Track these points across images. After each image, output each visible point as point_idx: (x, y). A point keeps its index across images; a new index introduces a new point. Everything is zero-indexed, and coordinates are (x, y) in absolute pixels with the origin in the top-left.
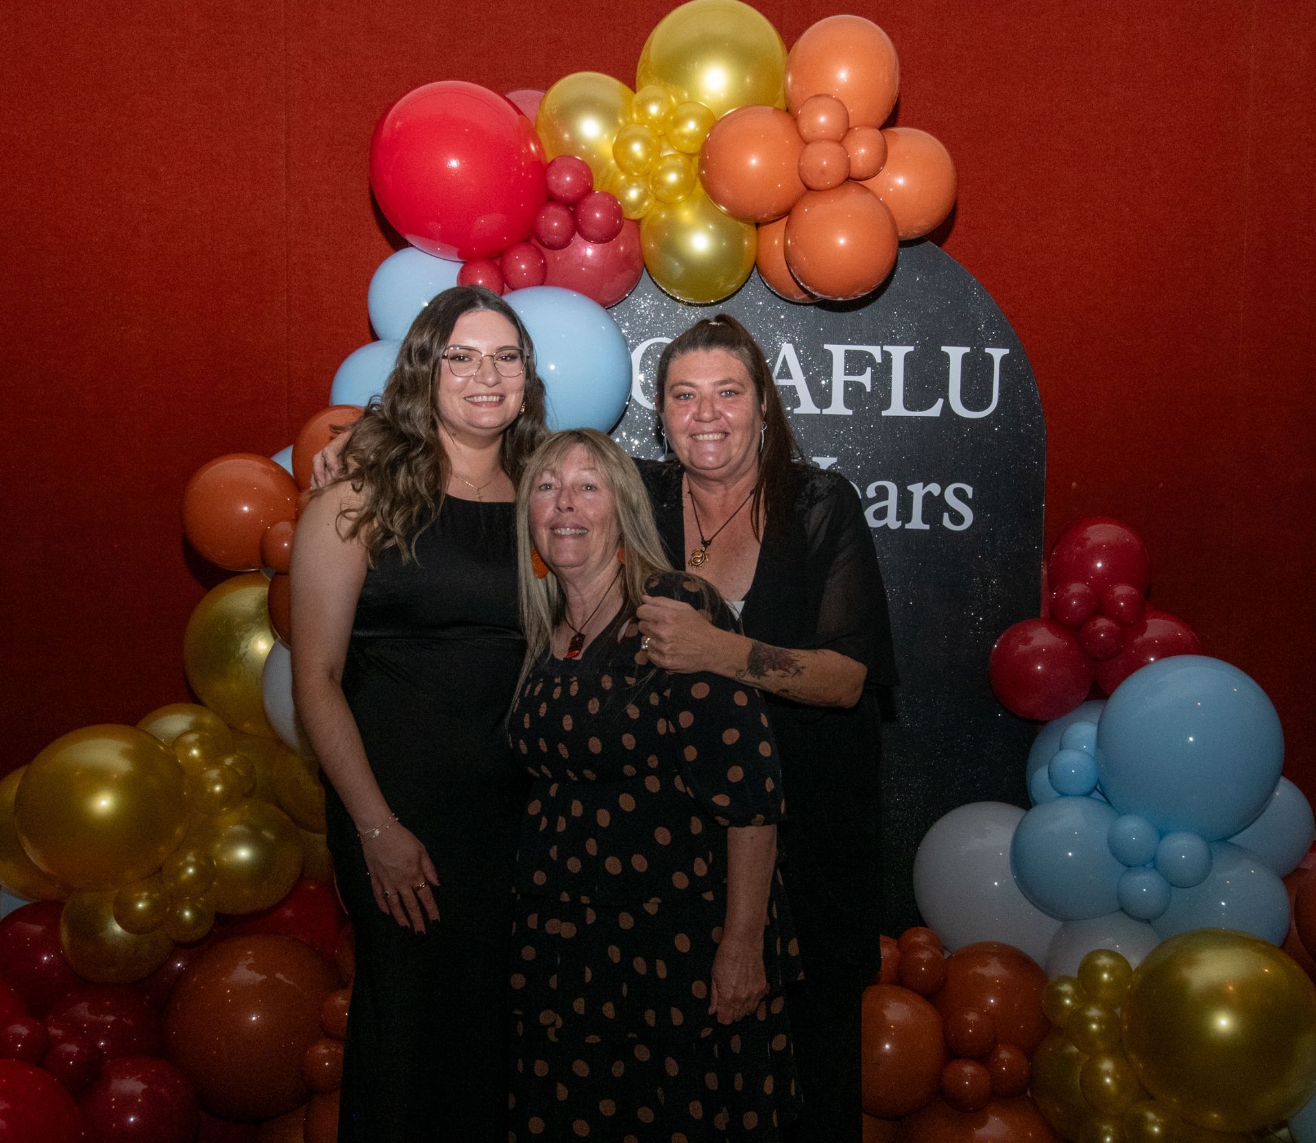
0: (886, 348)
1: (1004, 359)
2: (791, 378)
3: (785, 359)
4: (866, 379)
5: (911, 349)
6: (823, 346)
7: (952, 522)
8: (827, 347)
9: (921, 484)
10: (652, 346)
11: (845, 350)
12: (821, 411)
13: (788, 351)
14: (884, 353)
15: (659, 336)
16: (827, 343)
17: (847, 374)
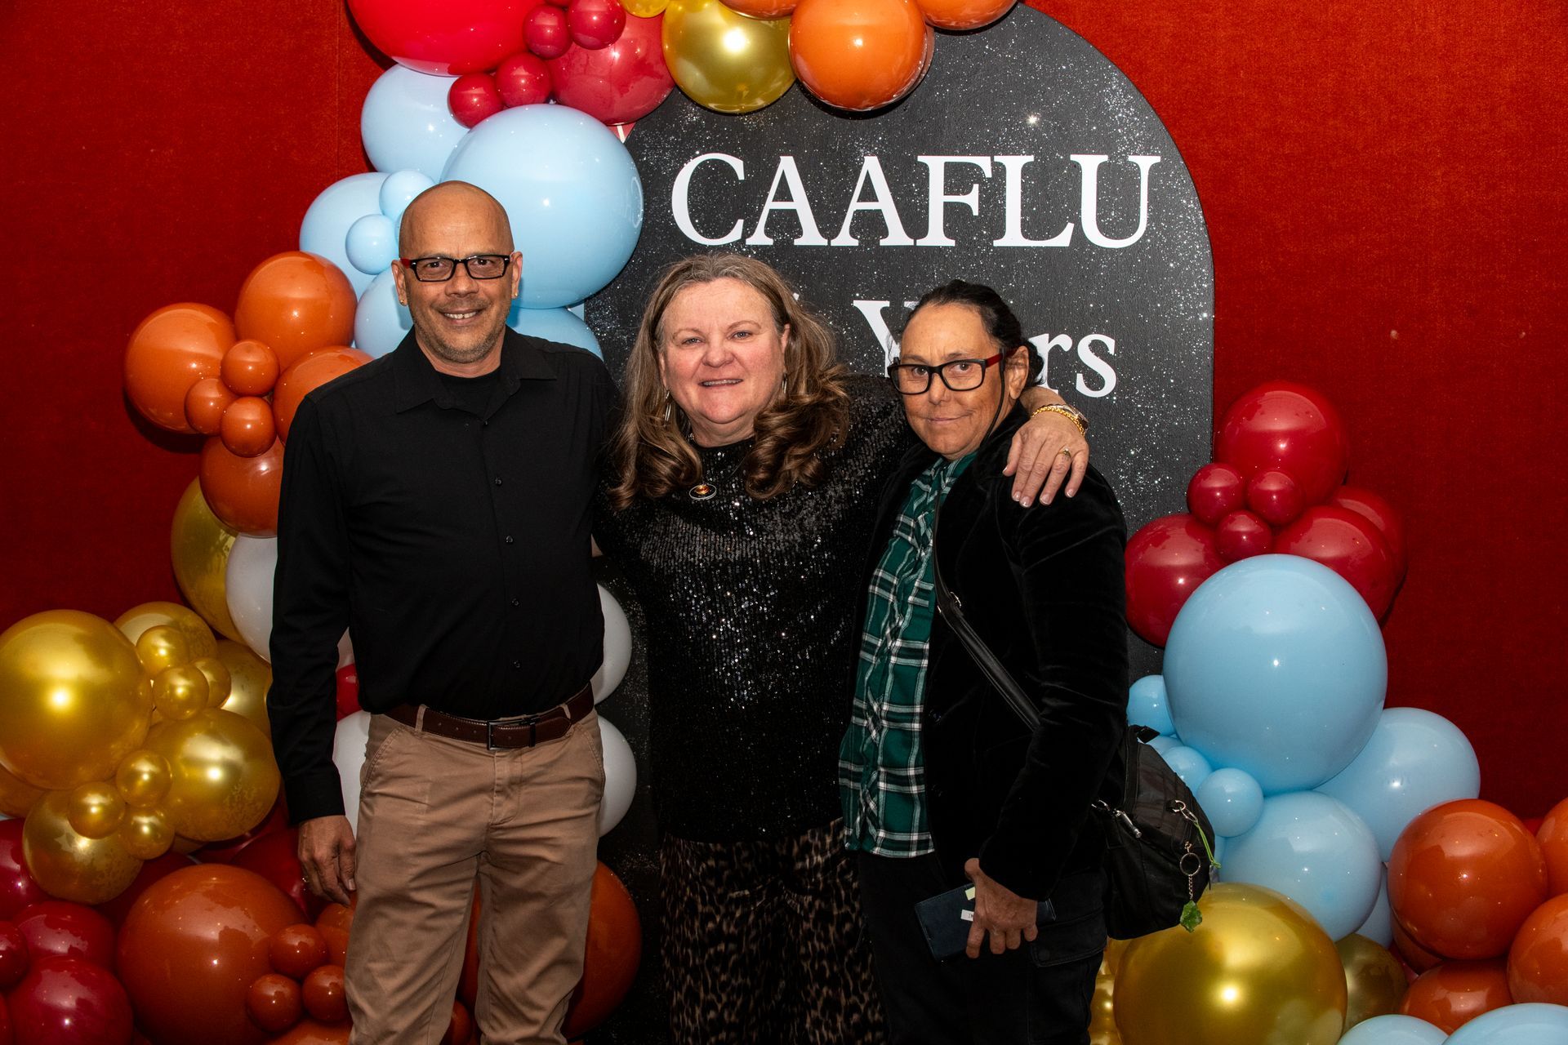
0: (997, 159)
1: (1154, 169)
2: (876, 200)
3: (868, 175)
5: (1030, 159)
6: (917, 158)
7: (1088, 386)
8: (921, 159)
9: (1046, 336)
10: (703, 164)
11: (946, 163)
12: (915, 242)
13: (871, 166)
14: (995, 165)
15: (712, 152)
16: (921, 155)
17: (946, 193)
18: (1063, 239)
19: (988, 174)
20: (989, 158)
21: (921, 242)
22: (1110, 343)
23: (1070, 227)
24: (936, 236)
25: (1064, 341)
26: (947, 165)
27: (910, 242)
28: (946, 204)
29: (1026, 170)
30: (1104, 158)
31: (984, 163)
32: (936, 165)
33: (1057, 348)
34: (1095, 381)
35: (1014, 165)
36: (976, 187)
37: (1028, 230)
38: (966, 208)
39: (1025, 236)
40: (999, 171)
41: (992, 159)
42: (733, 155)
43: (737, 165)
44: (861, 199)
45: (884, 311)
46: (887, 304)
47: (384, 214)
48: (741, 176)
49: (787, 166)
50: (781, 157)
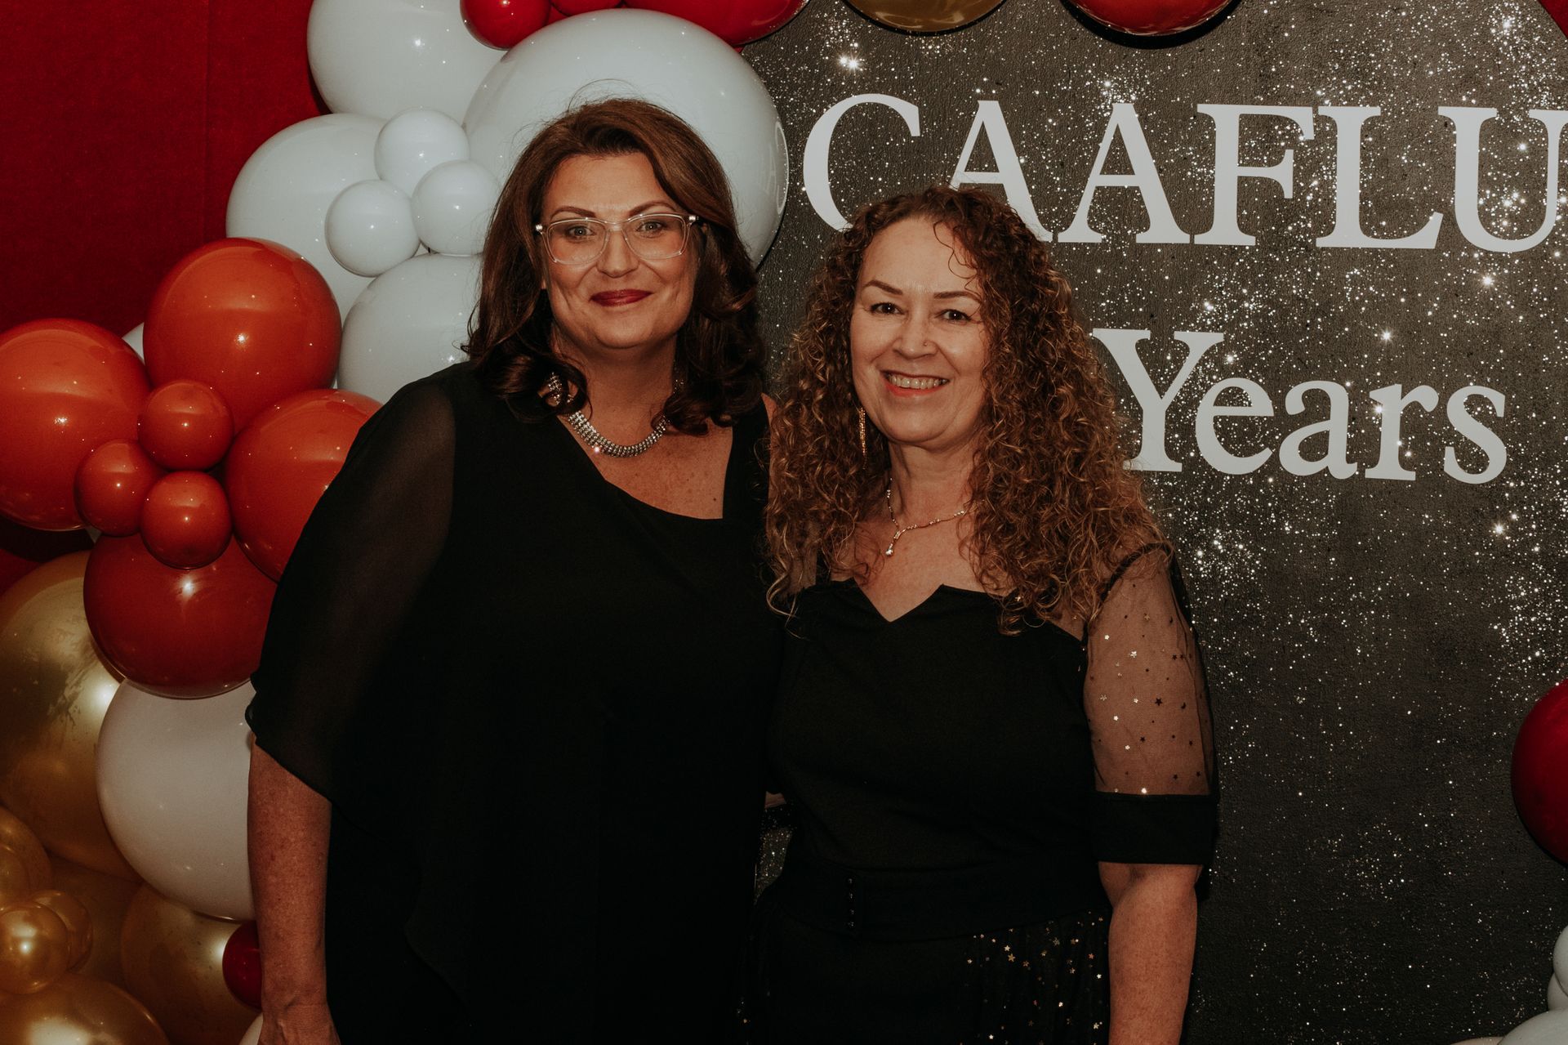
0: (1323, 110)
2: (1131, 172)
3: (1118, 132)
4: (1283, 173)
5: (1376, 111)
6: (1195, 107)
7: (1462, 465)
8: (1202, 108)
9: (1398, 388)
10: (854, 110)
11: (1241, 116)
12: (1192, 239)
13: (1124, 118)
14: (1319, 120)
15: (868, 92)
16: (1203, 102)
17: (1244, 163)
18: (1426, 238)
19: (1308, 133)
20: (1310, 109)
21: (1200, 239)
22: (1498, 401)
23: (1436, 219)
24: (1225, 231)
25: (1426, 396)
26: (1245, 120)
27: (1184, 238)
28: (1242, 180)
29: (1368, 128)
30: (1492, 113)
31: (1302, 118)
32: (1226, 119)
33: (1414, 409)
34: (1474, 459)
35: (1350, 121)
36: (1289, 154)
37: (1368, 224)
38: (1273, 186)
39: (1366, 231)
40: (1326, 132)
41: (1315, 111)
42: (901, 97)
43: (909, 113)
44: (1107, 170)
45: (1141, 346)
46: (1146, 334)
47: (381, 179)
48: (915, 131)
49: (990, 116)
50: (979, 102)
